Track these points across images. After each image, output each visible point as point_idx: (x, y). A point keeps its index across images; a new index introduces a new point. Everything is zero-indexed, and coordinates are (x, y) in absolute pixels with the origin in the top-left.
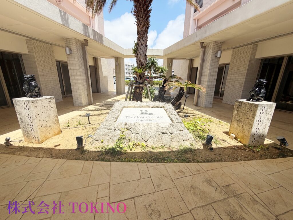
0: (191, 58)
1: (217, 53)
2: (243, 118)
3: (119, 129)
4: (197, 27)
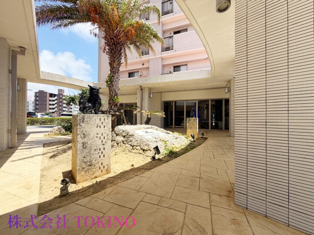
1: (150, 94)
2: (192, 126)
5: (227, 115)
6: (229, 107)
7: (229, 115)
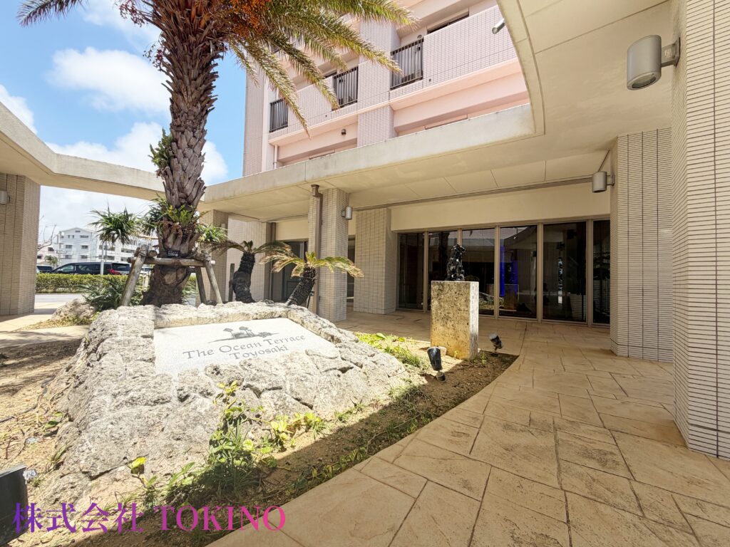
0: (272, 219)
1: (344, 210)
2: (451, 312)
3: (201, 393)
4: (278, 161)
5: (603, 273)
6: (608, 247)
7: (609, 272)
